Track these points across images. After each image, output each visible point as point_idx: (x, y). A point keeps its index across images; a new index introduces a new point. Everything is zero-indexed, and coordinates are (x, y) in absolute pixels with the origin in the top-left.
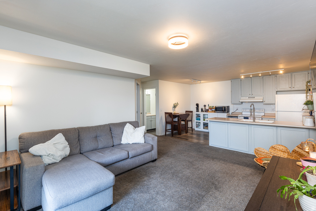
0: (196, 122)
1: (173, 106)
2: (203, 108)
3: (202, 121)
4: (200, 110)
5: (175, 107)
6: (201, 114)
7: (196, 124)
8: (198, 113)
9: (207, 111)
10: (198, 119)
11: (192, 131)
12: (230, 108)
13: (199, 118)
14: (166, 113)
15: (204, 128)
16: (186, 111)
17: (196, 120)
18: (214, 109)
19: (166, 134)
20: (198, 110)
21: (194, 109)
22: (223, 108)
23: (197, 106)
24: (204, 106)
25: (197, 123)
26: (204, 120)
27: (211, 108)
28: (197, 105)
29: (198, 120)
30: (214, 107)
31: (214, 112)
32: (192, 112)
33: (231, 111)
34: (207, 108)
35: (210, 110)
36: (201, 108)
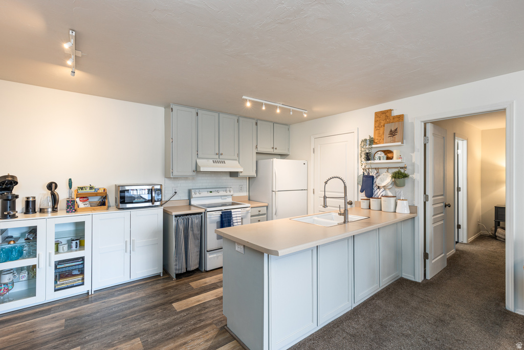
2: (43, 195)
18: (101, 195)
22: (151, 191)
24: (49, 187)
27: (85, 195)
30: (101, 192)
35: (81, 201)
36: (26, 199)
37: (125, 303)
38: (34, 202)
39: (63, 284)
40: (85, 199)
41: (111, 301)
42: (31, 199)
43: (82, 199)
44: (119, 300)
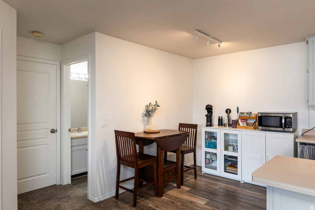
0: (206, 153)
1: (143, 110)
2: (225, 116)
3: (220, 152)
4: (215, 121)
5: (149, 113)
6: (220, 132)
7: (206, 159)
8: (209, 129)
9: (234, 124)
10: (212, 146)
11: (196, 178)
12: (299, 117)
13: (213, 141)
14: (118, 134)
15: (225, 171)
16: (181, 125)
17: (206, 147)
18: (252, 118)
19: (117, 196)
20: (209, 123)
21: (199, 119)
22: (281, 118)
23: (208, 112)
24: (227, 111)
25: (208, 156)
26: (226, 149)
27: (244, 118)
28: (209, 109)
29: (209, 147)
30: (253, 116)
31: (255, 128)
32: (195, 126)
33: (301, 127)
34: (234, 116)
35: (241, 121)
36: (218, 118)
37: (249, 196)
38: (222, 119)
39: (229, 170)
40: (244, 120)
41: (245, 191)
42: (220, 118)
43: (242, 120)
44: (249, 193)
